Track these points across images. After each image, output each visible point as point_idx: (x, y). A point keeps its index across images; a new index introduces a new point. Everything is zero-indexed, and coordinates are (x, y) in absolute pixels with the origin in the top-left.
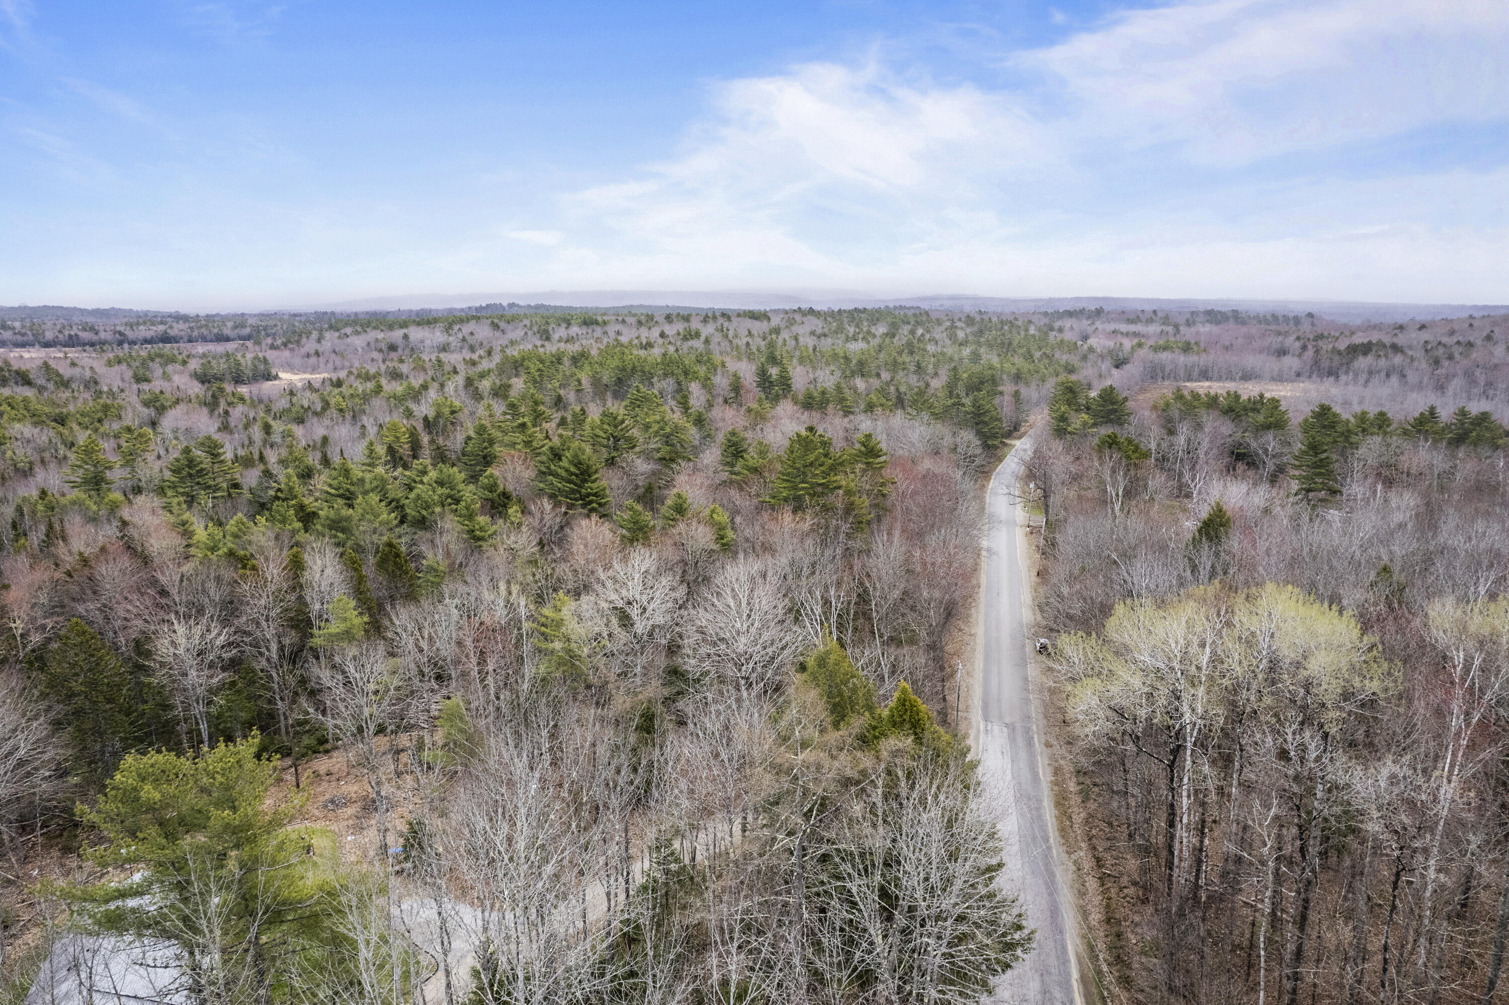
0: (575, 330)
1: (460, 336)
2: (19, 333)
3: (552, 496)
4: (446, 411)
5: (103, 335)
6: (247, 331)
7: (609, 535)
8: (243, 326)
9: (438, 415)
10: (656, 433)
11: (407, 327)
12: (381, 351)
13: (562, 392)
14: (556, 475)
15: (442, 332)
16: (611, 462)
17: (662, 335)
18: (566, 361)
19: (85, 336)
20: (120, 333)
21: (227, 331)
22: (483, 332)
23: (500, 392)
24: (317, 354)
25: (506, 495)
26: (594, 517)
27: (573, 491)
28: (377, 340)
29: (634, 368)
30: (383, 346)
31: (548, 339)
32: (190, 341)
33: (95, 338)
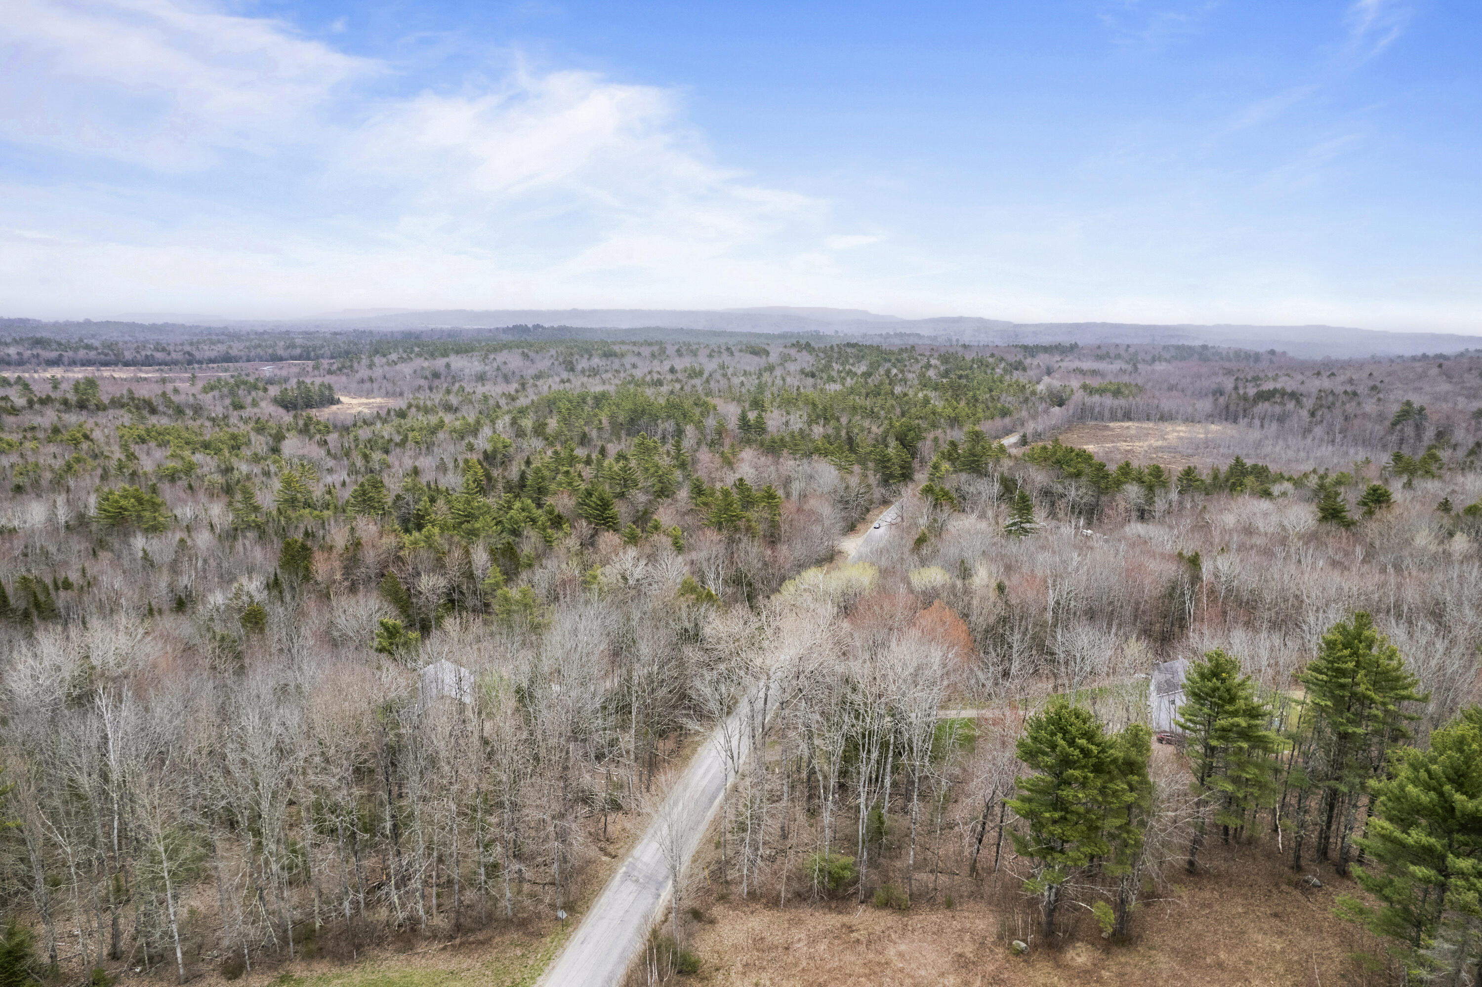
0: (596, 361)
1: (495, 365)
2: (102, 353)
3: (587, 518)
4: (500, 445)
5: (174, 356)
6: (298, 351)
7: (618, 541)
8: (293, 346)
9: (495, 451)
10: (653, 475)
11: (448, 356)
12: (426, 378)
13: (586, 429)
14: (589, 506)
15: (479, 361)
16: (621, 496)
17: (672, 370)
18: (590, 401)
19: (159, 356)
20: (189, 353)
21: (280, 352)
22: (513, 361)
23: (539, 430)
24: (371, 380)
25: (559, 517)
26: (611, 532)
27: (598, 515)
28: (423, 368)
29: (643, 411)
30: (428, 373)
31: (572, 370)
32: (248, 361)
33: (168, 358)
